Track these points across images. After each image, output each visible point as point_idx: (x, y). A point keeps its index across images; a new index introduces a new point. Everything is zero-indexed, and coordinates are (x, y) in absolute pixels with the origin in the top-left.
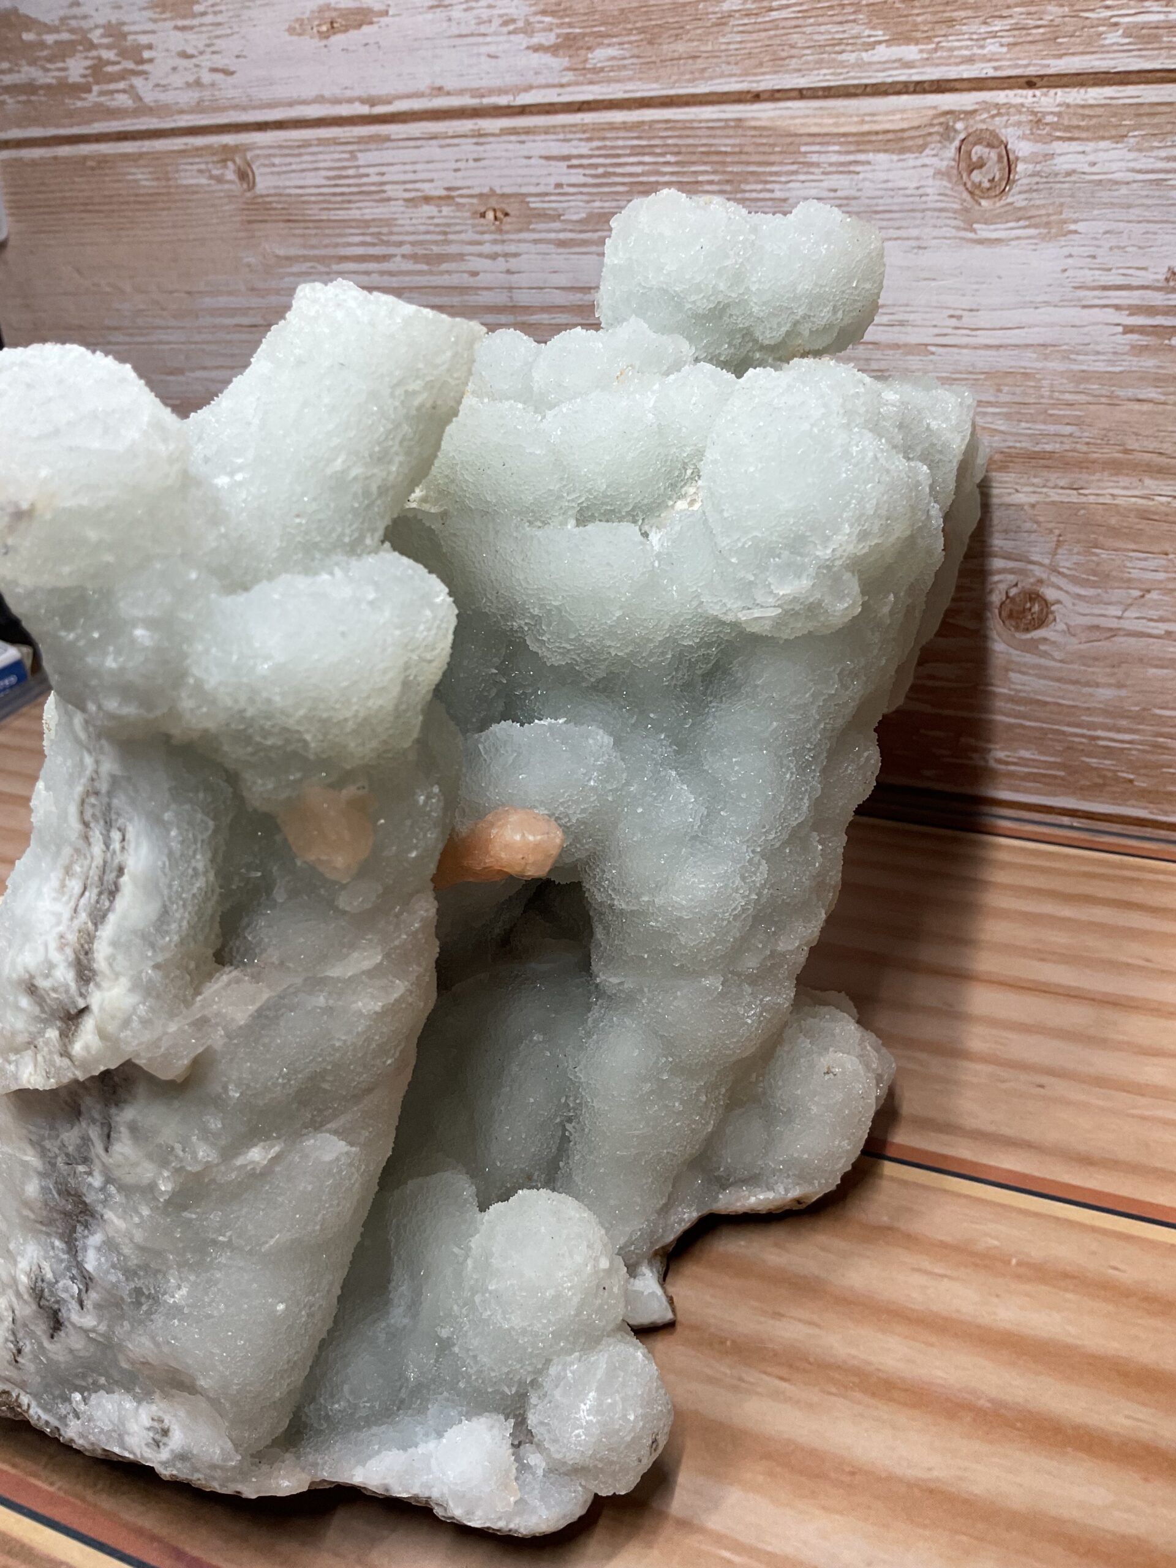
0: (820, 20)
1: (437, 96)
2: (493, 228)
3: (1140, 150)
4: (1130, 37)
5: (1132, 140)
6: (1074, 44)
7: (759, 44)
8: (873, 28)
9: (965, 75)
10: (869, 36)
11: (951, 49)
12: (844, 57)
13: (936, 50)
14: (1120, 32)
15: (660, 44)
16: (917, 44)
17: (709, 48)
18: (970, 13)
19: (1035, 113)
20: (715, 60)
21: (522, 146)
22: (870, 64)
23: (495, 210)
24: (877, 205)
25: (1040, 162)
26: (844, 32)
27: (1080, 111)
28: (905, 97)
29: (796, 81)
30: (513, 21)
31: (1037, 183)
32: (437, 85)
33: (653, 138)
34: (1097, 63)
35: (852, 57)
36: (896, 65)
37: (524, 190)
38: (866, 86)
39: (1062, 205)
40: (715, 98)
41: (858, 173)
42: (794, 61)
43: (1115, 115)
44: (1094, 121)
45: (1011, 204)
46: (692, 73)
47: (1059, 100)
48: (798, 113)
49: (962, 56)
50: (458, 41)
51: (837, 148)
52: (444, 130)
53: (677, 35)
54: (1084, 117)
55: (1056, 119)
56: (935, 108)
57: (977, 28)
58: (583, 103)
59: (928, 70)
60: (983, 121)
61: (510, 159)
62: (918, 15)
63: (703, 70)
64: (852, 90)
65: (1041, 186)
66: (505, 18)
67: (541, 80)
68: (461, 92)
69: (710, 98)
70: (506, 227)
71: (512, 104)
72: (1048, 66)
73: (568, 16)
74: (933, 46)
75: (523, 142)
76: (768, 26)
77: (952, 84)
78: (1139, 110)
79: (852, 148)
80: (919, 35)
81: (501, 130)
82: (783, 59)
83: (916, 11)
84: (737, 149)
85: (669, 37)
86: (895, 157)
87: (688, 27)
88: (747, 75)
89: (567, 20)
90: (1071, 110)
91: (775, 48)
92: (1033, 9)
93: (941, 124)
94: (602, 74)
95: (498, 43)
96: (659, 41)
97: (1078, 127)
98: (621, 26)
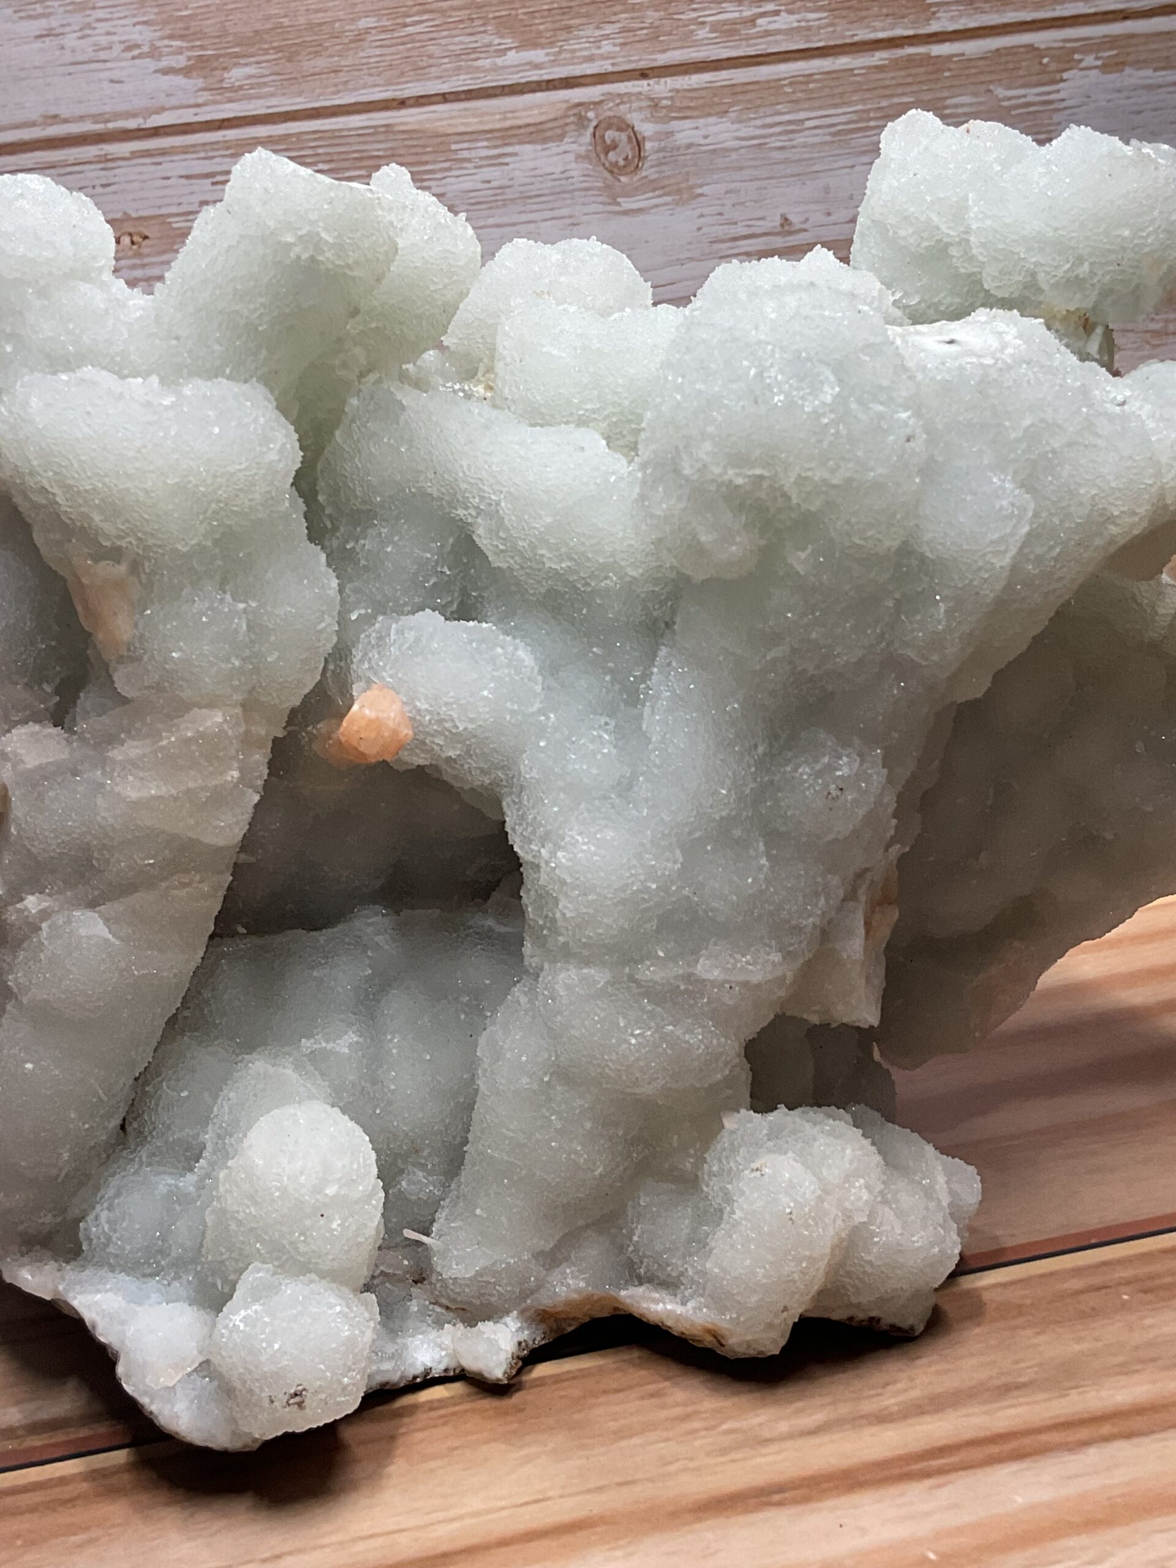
0: (453, 32)
1: (51, 125)
2: (130, 253)
3: (740, 122)
4: (715, 32)
5: (733, 115)
6: (674, 41)
7: (399, 56)
8: (502, 37)
9: (589, 72)
10: (500, 44)
11: (574, 51)
12: (479, 63)
13: (559, 53)
14: (707, 29)
15: (300, 61)
16: (543, 48)
17: (349, 61)
18: (583, 20)
19: (652, 99)
20: (357, 73)
21: (159, 167)
22: (504, 68)
23: (130, 235)
24: (530, 191)
25: (661, 140)
26: (476, 42)
27: (689, 95)
28: (539, 95)
29: (439, 87)
30: (138, 46)
31: (664, 157)
32: (51, 113)
33: (302, 149)
34: (694, 55)
35: (486, 63)
36: (528, 67)
37: (163, 211)
38: (503, 87)
39: (687, 173)
40: (360, 107)
41: (507, 164)
42: (433, 69)
43: (715, 95)
44: (701, 101)
45: (646, 177)
46: (335, 85)
47: (669, 87)
48: (444, 115)
49: (584, 57)
50: (72, 69)
51: (485, 144)
52: (63, 158)
53: (316, 52)
54: (692, 99)
55: (669, 103)
56: (567, 101)
57: (589, 31)
58: (223, 120)
59: (556, 69)
60: (610, 109)
61: (145, 181)
62: (540, 24)
63: (346, 82)
64: (491, 92)
65: (668, 160)
66: (127, 44)
67: (174, 101)
68: (81, 118)
69: (356, 107)
70: (145, 251)
71: (143, 126)
72: (655, 60)
73: (198, 39)
74: (557, 49)
75: (160, 164)
76: (404, 40)
77: (579, 80)
78: (733, 89)
79: (499, 142)
80: (543, 41)
81: (132, 153)
82: (423, 68)
83: (537, 21)
84: (389, 153)
85: (308, 54)
86: (539, 147)
87: (326, 44)
88: (391, 84)
89: (198, 43)
90: (681, 94)
91: (414, 59)
92: (636, 15)
93: (574, 115)
94: (241, 92)
95: (122, 68)
96: (299, 58)
97: (689, 108)
98: (257, 46)
